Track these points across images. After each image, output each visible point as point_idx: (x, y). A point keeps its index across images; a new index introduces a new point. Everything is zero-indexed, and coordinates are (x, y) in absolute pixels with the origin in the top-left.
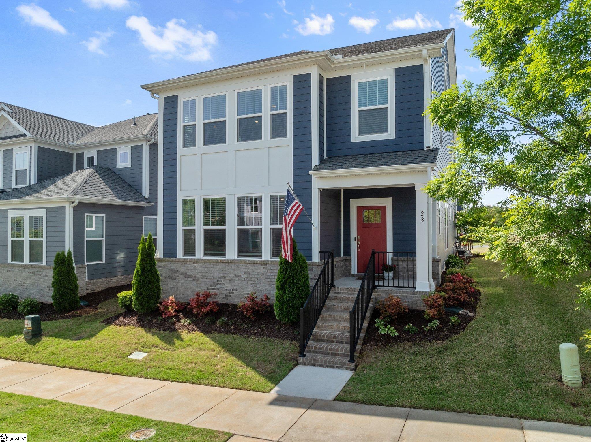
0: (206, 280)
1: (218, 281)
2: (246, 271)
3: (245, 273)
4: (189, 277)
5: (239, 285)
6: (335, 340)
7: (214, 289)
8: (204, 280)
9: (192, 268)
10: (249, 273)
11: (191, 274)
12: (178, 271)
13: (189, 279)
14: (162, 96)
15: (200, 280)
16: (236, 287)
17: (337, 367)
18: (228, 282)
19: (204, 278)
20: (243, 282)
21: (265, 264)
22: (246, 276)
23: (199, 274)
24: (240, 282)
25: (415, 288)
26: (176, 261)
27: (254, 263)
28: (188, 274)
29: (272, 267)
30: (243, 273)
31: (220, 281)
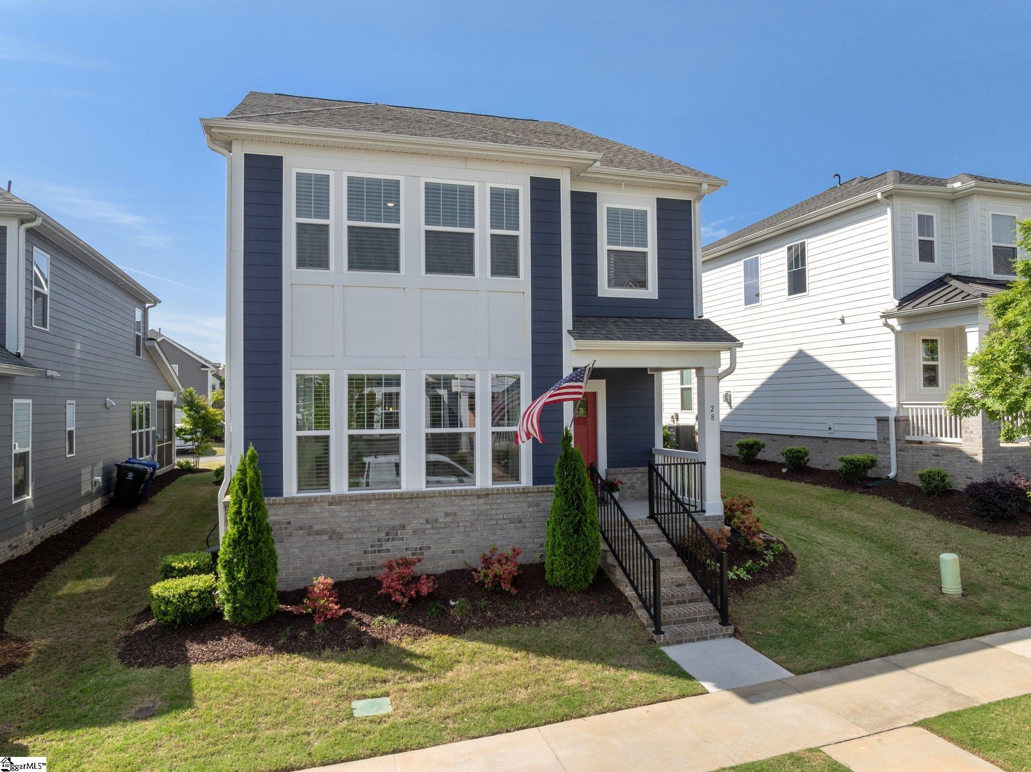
0: (360, 536)
1: (387, 534)
2: (449, 510)
3: (446, 515)
4: (319, 533)
5: (434, 537)
6: (674, 601)
7: (379, 551)
8: (355, 536)
9: (326, 514)
10: (455, 514)
11: (325, 527)
12: (289, 523)
13: (318, 537)
14: (239, 153)
15: (346, 536)
16: (427, 543)
17: (712, 638)
18: (411, 533)
19: (355, 531)
20: (441, 531)
21: (485, 494)
22: (449, 519)
23: (344, 525)
24: (435, 531)
25: (704, 511)
26: (284, 504)
27: (466, 495)
28: (316, 527)
29: (498, 499)
30: (442, 515)
31: (391, 534)
